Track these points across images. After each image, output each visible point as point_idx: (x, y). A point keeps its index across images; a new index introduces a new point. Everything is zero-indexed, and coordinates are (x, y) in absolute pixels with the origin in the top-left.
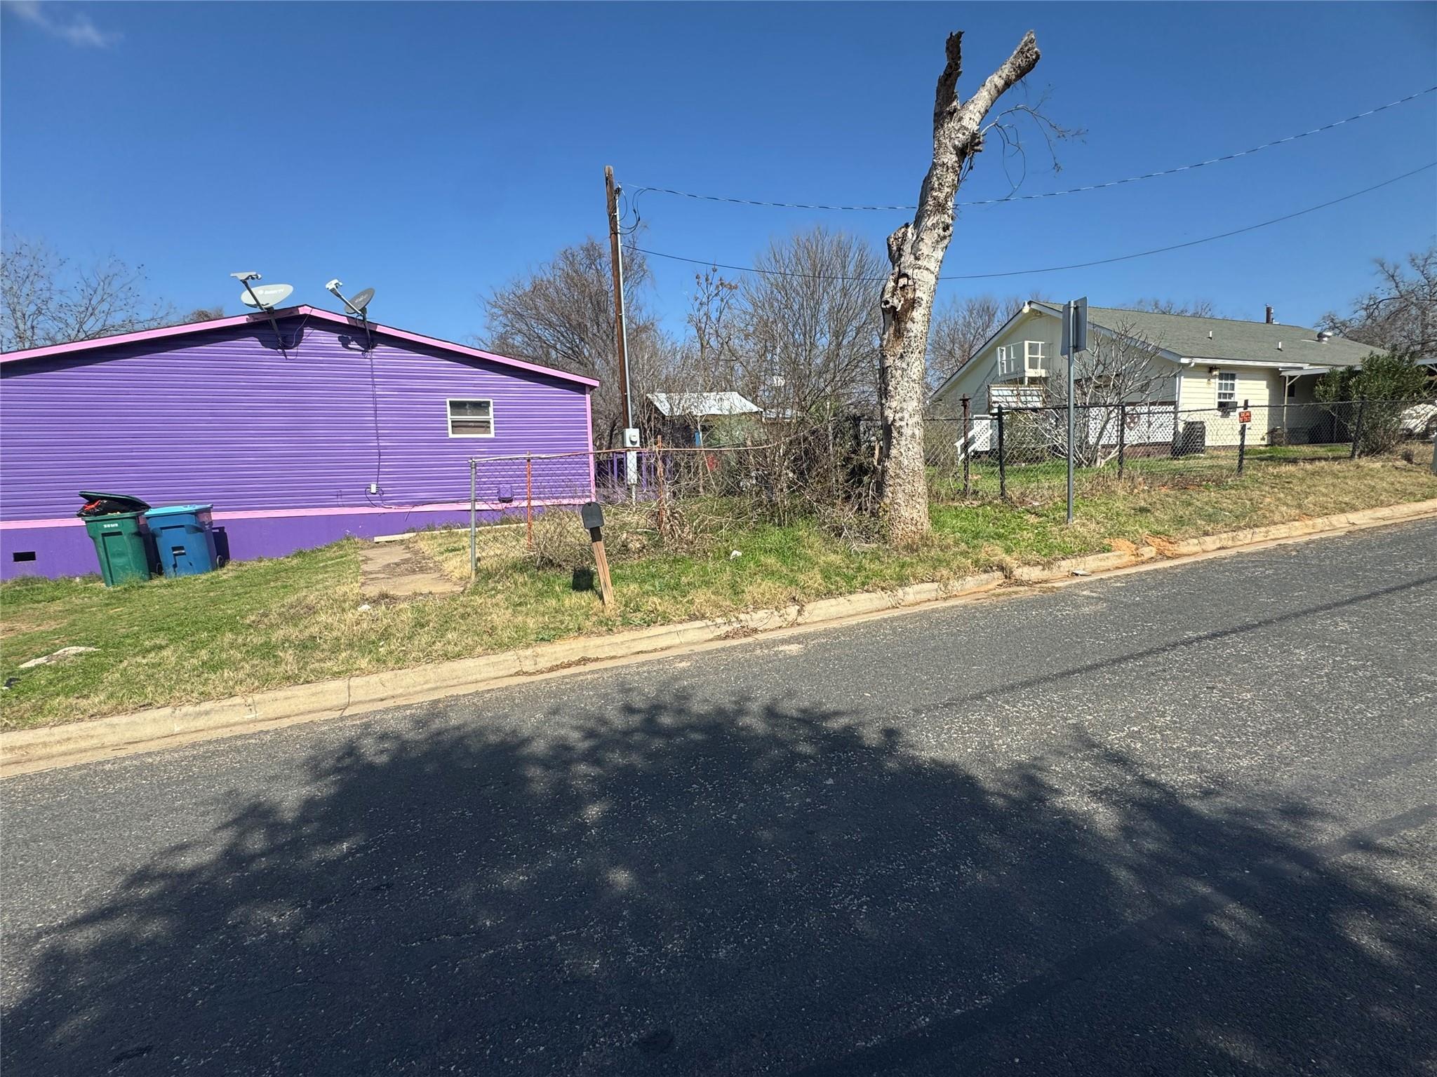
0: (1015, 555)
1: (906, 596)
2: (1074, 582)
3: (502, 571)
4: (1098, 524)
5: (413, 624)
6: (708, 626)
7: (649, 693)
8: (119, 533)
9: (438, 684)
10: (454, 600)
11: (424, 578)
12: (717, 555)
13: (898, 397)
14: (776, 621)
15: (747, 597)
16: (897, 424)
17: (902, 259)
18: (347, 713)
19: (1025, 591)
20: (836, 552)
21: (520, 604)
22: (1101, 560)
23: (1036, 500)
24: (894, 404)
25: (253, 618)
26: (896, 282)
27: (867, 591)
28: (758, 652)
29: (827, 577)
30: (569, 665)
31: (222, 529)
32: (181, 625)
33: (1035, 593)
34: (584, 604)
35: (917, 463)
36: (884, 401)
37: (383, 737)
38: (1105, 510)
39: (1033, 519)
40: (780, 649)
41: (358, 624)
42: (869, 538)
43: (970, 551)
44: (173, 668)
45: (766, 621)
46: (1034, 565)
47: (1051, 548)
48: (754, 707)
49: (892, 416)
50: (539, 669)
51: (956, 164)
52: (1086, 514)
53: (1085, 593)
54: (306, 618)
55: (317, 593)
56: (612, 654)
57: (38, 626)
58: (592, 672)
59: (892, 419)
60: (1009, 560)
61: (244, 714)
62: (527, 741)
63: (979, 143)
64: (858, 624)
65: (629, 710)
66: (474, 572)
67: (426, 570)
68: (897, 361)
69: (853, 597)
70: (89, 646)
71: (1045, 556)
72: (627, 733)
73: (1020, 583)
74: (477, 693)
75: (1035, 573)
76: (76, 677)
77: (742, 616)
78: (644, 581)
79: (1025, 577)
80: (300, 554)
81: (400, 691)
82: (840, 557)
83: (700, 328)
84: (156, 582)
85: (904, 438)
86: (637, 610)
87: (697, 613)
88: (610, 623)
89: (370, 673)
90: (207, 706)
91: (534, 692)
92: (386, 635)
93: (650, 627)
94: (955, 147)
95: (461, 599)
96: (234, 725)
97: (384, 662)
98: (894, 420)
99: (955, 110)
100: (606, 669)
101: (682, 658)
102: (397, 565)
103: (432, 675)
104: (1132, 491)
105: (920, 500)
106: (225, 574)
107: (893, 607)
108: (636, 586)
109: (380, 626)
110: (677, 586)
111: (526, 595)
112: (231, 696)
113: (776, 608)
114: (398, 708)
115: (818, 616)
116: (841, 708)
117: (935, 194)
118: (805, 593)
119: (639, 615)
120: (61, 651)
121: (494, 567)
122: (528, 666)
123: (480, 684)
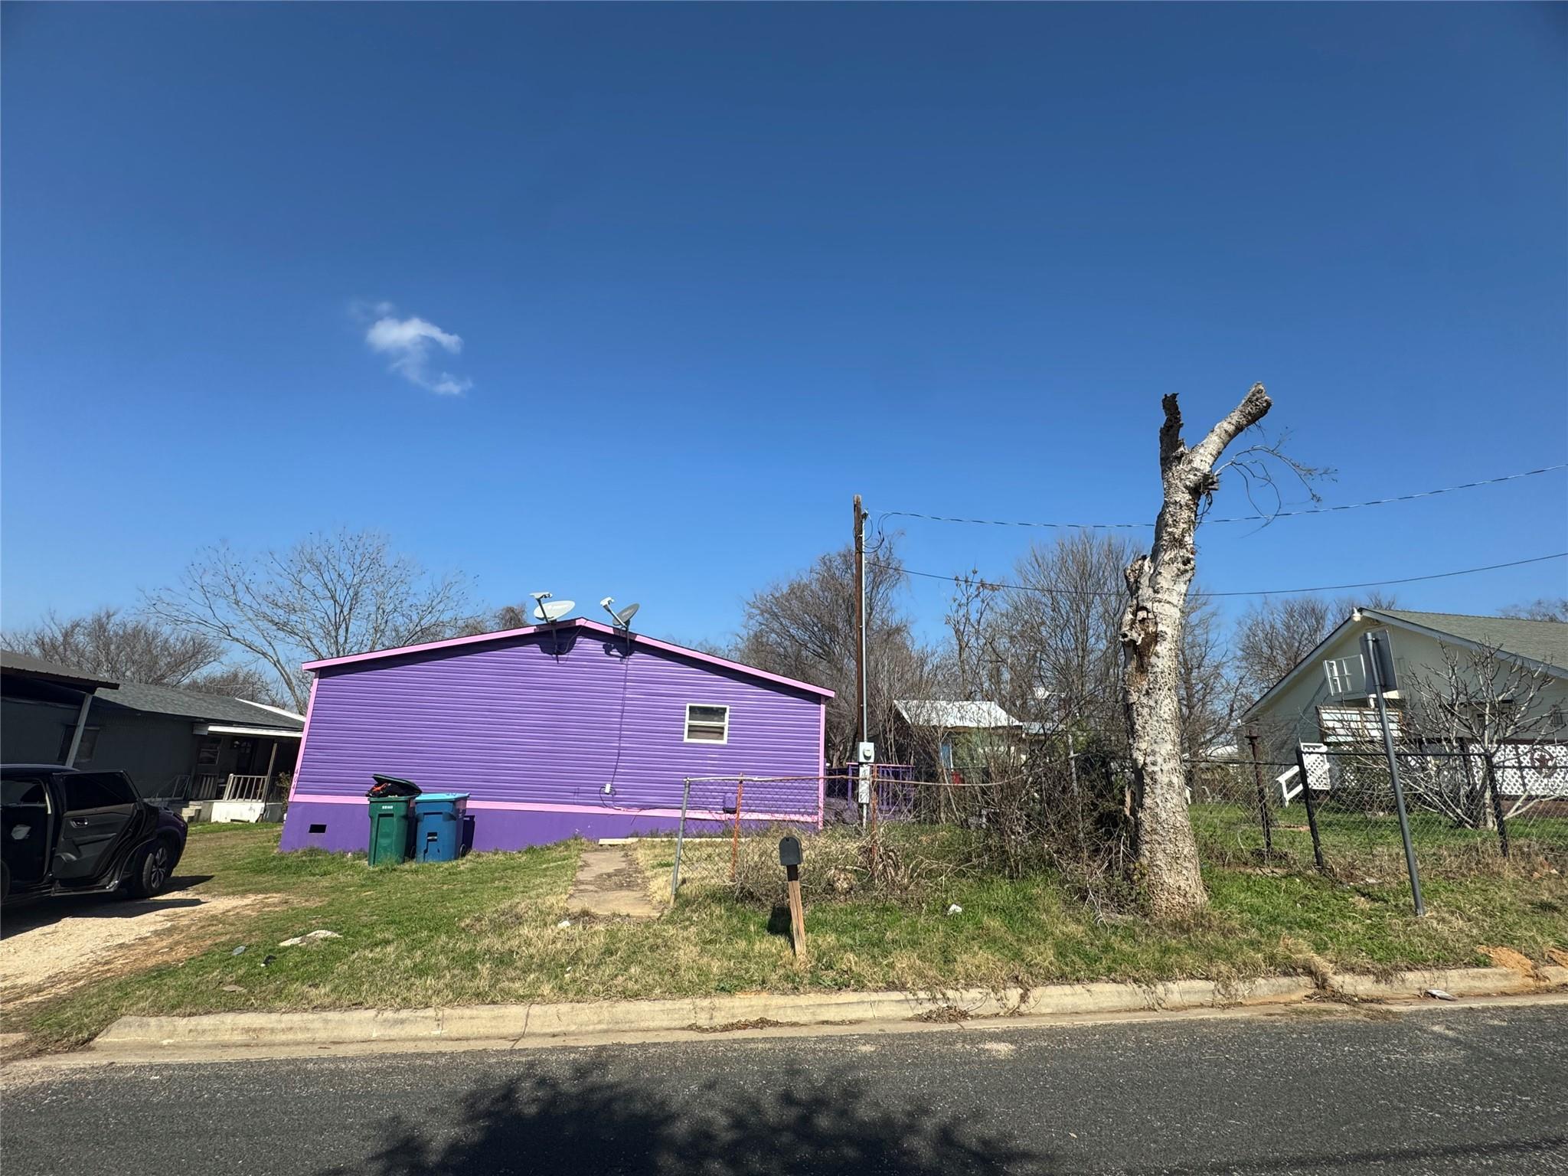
0: (1330, 954)
1: (1169, 995)
2: (1425, 1007)
3: (700, 899)
4: (1469, 920)
5: (603, 950)
6: (907, 1000)
7: (817, 1080)
8: (391, 815)
9: (610, 1026)
10: (647, 926)
11: (628, 896)
12: (932, 908)
13: (1147, 738)
14: (992, 1006)
15: (959, 968)
16: (1150, 769)
17: (1140, 592)
18: (519, 1046)
19: (1344, 1012)
20: (1078, 922)
21: (711, 942)
22: (1473, 978)
23: (1371, 876)
24: (1143, 746)
25: (468, 921)
26: (1135, 614)
27: (1114, 981)
28: (959, 1046)
29: (1061, 954)
30: (745, 1026)
31: (472, 817)
32: (409, 920)
33: (1358, 1017)
34: (774, 951)
35: (1179, 818)
36: (1131, 741)
37: (542, 1082)
38: (1481, 900)
39: (1362, 903)
40: (986, 1047)
41: (554, 942)
42: (1123, 907)
43: (1263, 940)
44: (390, 967)
45: (978, 1004)
46: (1362, 973)
47: (1389, 949)
48: (929, 1124)
49: (1142, 759)
50: (713, 1025)
51: (1190, 502)
52: (1447, 904)
53: (1436, 1028)
54: (511, 928)
55: (528, 901)
56: (794, 1019)
57: (306, 901)
58: (765, 1040)
59: (1142, 762)
60: (1320, 962)
61: (432, 1030)
62: (671, 1118)
63: (1213, 483)
64: (1095, 1027)
65: (787, 1099)
66: (673, 897)
67: (633, 886)
68: (1142, 698)
69: (1095, 987)
70: (335, 931)
71: (1380, 960)
72: (776, 1130)
73: (1338, 997)
74: (643, 1045)
75: (1365, 986)
76: (316, 964)
77: (950, 993)
78: (844, 932)
79: (1349, 989)
80: (531, 850)
81: (573, 1028)
82: (1081, 928)
83: (958, 630)
84: (407, 866)
85: (1159, 786)
86: (829, 967)
87: (896, 981)
88: (798, 980)
89: (551, 1002)
90: (404, 1014)
91: (698, 1055)
92: (574, 960)
93: (841, 992)
94: (1186, 487)
95: (655, 927)
96: (421, 1039)
97: (566, 992)
98: (1145, 764)
99: (1182, 455)
100: (781, 1039)
101: (867, 1038)
102: (609, 876)
103: (606, 1014)
104: (1530, 873)
105: (1187, 864)
106: (463, 864)
107: (1150, 1009)
108: (834, 936)
109: (572, 948)
110: (879, 943)
111: (718, 932)
112: (427, 1006)
113: (993, 988)
114: (565, 1049)
115: (1047, 1006)
116: (1034, 1147)
117: (1169, 530)
118: (1031, 974)
119: (832, 974)
120: (312, 934)
121: (694, 893)
122: (703, 1021)
123: (650, 1034)
